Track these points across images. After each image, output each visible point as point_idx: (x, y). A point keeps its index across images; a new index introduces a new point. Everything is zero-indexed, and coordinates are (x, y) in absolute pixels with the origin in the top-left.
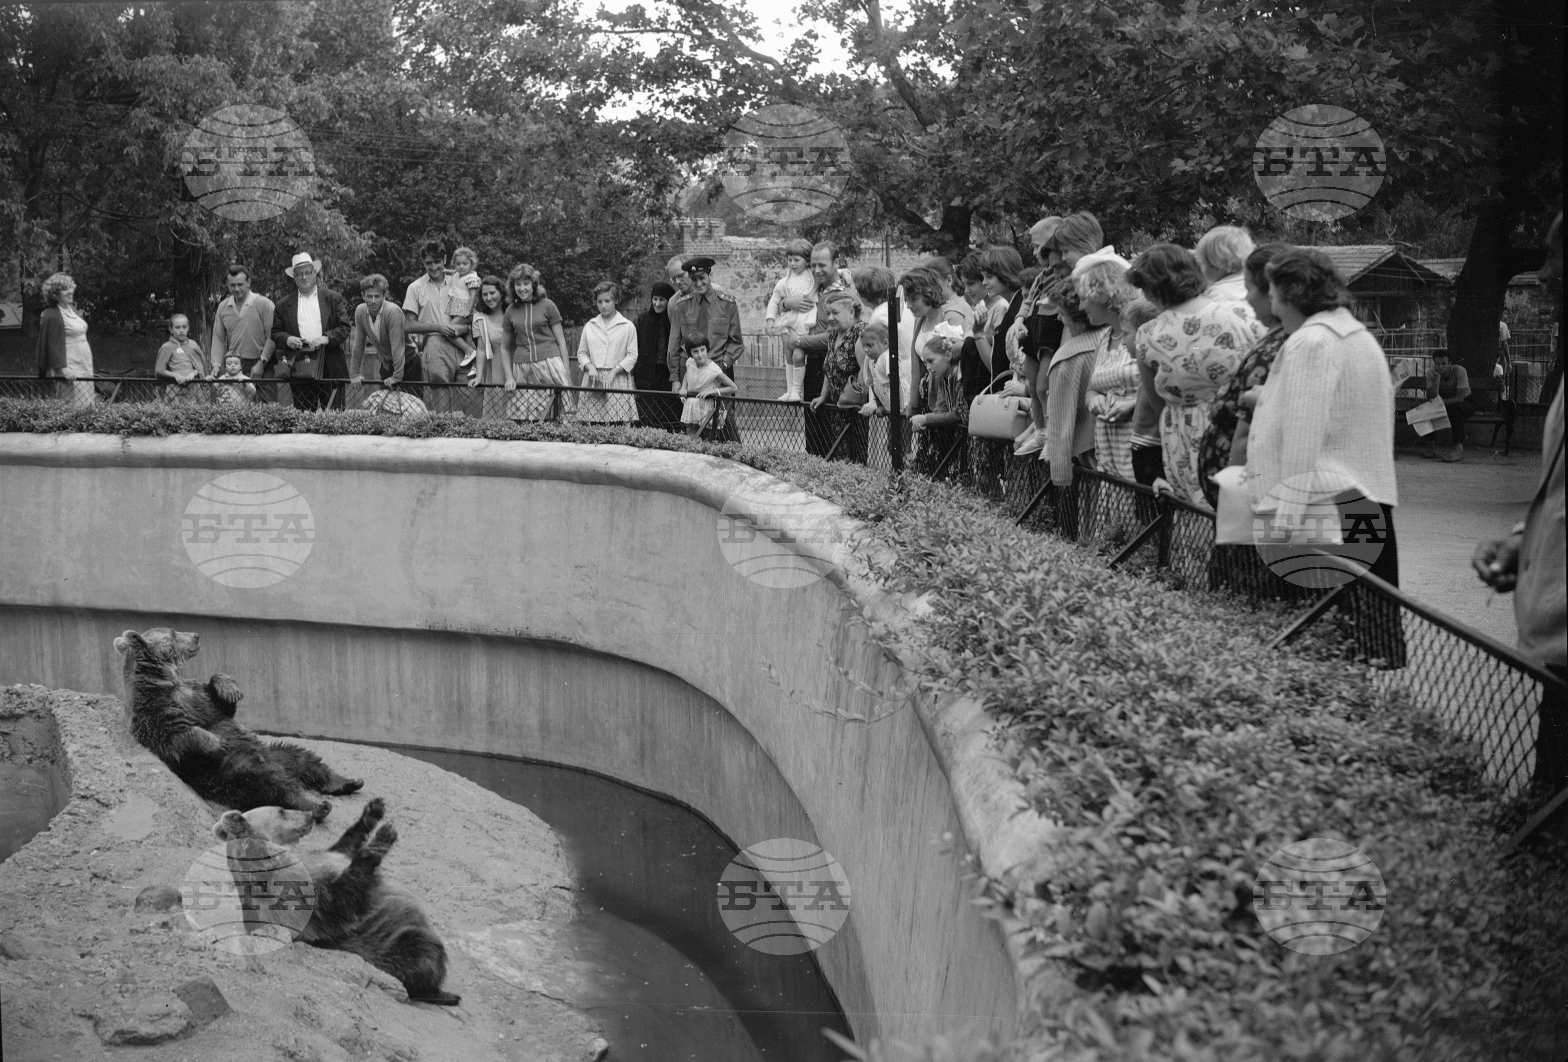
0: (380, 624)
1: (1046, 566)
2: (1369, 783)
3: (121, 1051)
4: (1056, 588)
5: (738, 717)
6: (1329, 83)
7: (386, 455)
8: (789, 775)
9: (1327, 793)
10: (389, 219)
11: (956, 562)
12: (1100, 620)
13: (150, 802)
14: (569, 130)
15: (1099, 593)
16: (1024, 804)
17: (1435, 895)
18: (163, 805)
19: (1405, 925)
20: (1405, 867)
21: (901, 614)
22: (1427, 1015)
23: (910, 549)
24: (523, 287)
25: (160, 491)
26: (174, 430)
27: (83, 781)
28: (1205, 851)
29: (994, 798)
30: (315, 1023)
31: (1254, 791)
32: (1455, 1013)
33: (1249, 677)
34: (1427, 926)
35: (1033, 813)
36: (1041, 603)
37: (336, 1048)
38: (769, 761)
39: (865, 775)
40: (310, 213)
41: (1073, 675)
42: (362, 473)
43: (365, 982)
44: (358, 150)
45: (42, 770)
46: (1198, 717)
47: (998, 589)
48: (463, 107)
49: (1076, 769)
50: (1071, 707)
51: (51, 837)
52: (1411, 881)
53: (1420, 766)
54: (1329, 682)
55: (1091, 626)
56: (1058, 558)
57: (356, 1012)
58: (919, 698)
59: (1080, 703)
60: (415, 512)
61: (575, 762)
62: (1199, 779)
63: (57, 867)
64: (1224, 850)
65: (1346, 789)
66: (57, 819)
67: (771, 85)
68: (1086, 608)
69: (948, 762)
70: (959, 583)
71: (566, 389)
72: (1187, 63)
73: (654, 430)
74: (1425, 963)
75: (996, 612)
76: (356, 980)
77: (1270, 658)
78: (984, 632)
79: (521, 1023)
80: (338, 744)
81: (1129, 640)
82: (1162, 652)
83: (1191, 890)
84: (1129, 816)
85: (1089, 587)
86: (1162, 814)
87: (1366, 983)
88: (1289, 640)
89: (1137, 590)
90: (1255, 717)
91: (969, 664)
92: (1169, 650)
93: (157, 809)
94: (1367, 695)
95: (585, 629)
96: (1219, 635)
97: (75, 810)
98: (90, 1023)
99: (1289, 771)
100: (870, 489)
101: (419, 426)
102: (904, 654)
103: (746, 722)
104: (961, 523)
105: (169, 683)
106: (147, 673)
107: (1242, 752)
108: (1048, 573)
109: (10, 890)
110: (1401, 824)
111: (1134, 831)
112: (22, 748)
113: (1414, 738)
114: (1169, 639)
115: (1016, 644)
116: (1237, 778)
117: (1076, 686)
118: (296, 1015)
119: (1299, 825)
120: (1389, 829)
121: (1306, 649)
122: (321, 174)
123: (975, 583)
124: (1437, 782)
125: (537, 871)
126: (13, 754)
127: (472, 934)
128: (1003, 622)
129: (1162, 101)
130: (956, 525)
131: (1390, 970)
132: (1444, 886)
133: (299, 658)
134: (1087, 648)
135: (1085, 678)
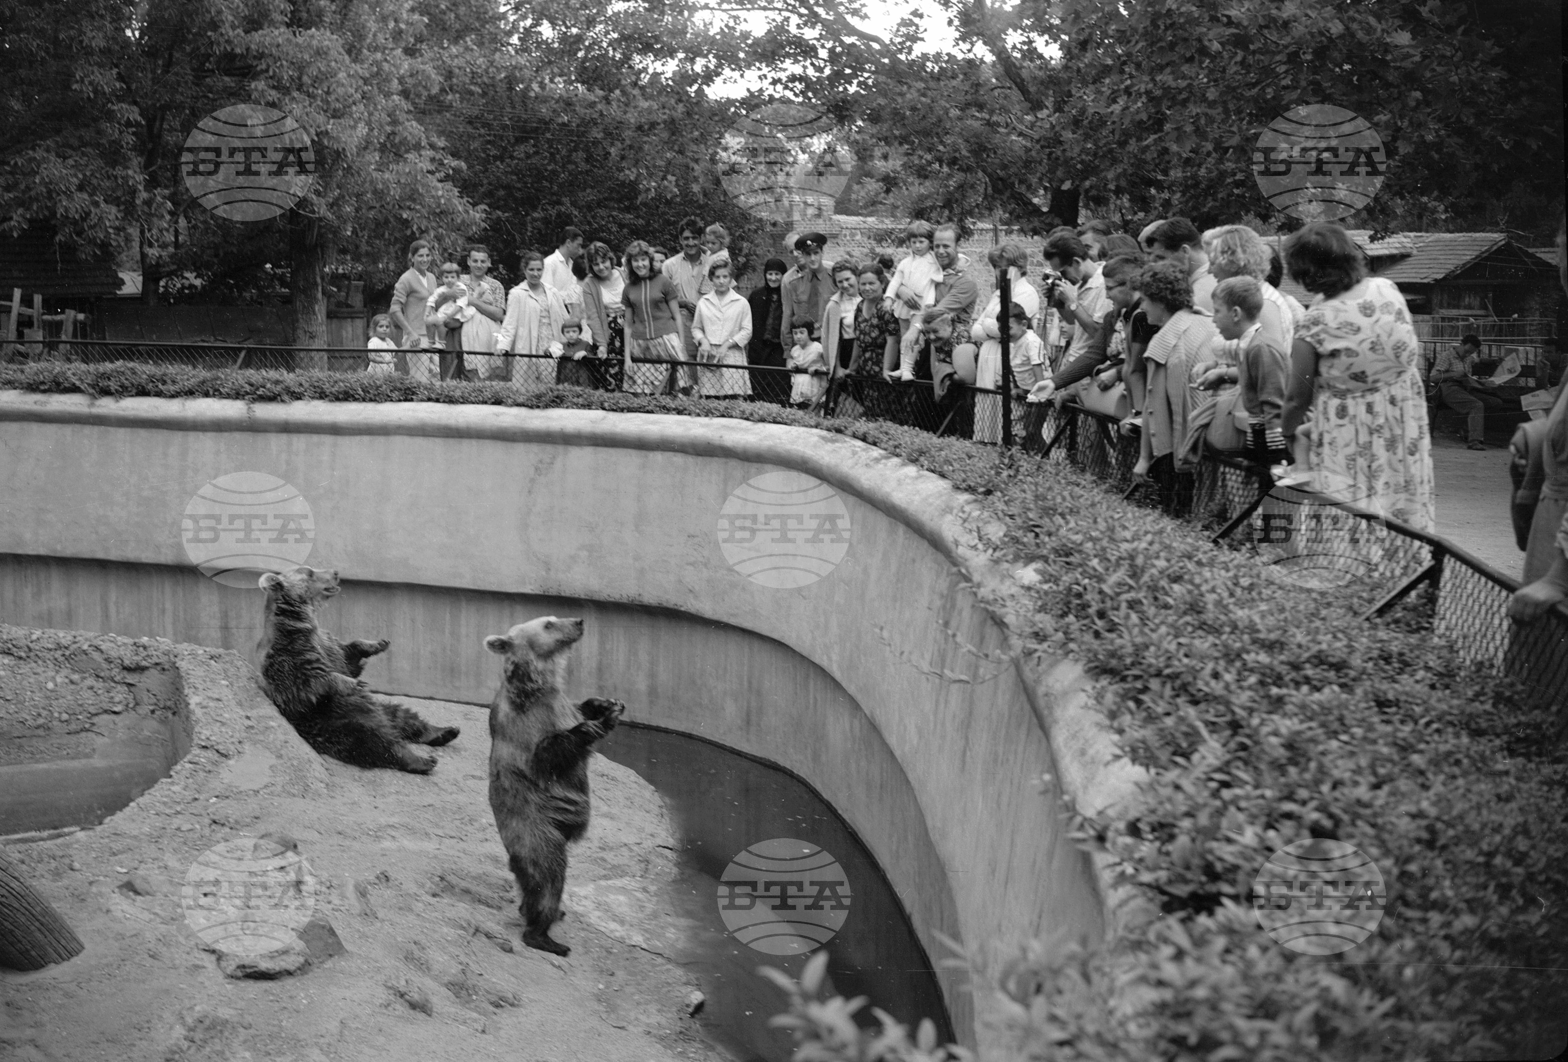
0: (494, 588)
1: (1149, 537)
2: (1446, 742)
3: (243, 984)
4: (1158, 557)
5: (844, 684)
6: (1434, 70)
7: (505, 425)
8: (893, 741)
9: (1405, 749)
10: (502, 193)
11: (1063, 531)
12: (1198, 586)
13: (268, 754)
14: (681, 108)
15: (1199, 563)
16: (1118, 752)
17: (1498, 838)
18: (280, 757)
19: (1467, 862)
20: (1473, 814)
21: (1008, 582)
22: (1477, 935)
23: (1019, 521)
24: (641, 263)
25: (284, 456)
26: (298, 397)
27: (204, 732)
28: (1286, 792)
29: (1091, 752)
30: (424, 967)
31: (1334, 744)
32: (1504, 934)
33: (1338, 644)
34: (1487, 865)
35: (1126, 761)
36: (1143, 571)
37: (444, 991)
38: (873, 728)
39: (967, 739)
40: (423, 185)
41: (1170, 638)
42: (482, 441)
43: (472, 931)
44: (470, 123)
45: (163, 721)
46: (1287, 678)
47: (1104, 559)
48: (571, 83)
49: (1169, 722)
50: (1167, 666)
51: (173, 783)
52: (1476, 826)
53: (1499, 731)
54: (1417, 652)
55: (1190, 592)
56: (1161, 532)
57: (463, 958)
58: (1022, 661)
59: (1176, 663)
60: (532, 480)
61: (681, 728)
62: (1284, 731)
63: (178, 813)
64: (1303, 793)
65: (1422, 746)
66: (178, 767)
67: (877, 63)
68: (1186, 577)
69: (1048, 721)
70: (1065, 552)
71: (682, 364)
72: (1292, 49)
73: (767, 405)
74: (1481, 894)
75: (1100, 579)
76: (463, 928)
77: (1361, 629)
78: (1088, 597)
79: (621, 974)
80: (448, 704)
81: (1225, 607)
82: (1257, 619)
83: (1269, 826)
84: (1216, 763)
85: (1190, 558)
86: (1246, 763)
87: (1426, 909)
88: (1381, 612)
89: (1235, 562)
90: (1343, 680)
91: (1072, 627)
92: (1263, 617)
93: (273, 761)
94: (1453, 665)
95: (696, 597)
96: (1313, 605)
97: (196, 759)
98: (213, 958)
99: (1370, 728)
100: (981, 465)
101: (539, 397)
102: (1010, 619)
103: (852, 689)
104: (1068, 498)
105: (308, 625)
106: (287, 616)
107: (1326, 709)
108: (1151, 543)
109: (135, 833)
110: (1473, 777)
111: (1218, 776)
112: (146, 699)
113: (1494, 705)
114: (1263, 607)
115: (1117, 609)
116: (1320, 731)
117: (1173, 647)
118: (406, 958)
119: (1375, 774)
120: (1461, 782)
121: (1397, 621)
122: (432, 146)
123: (1080, 552)
124: (1514, 746)
125: (641, 830)
126: (137, 704)
127: (576, 889)
128: (1105, 588)
129: (1268, 85)
130: (1064, 499)
131: (1449, 898)
132: (1507, 831)
133: (413, 621)
134: (1185, 613)
135: (1182, 640)
